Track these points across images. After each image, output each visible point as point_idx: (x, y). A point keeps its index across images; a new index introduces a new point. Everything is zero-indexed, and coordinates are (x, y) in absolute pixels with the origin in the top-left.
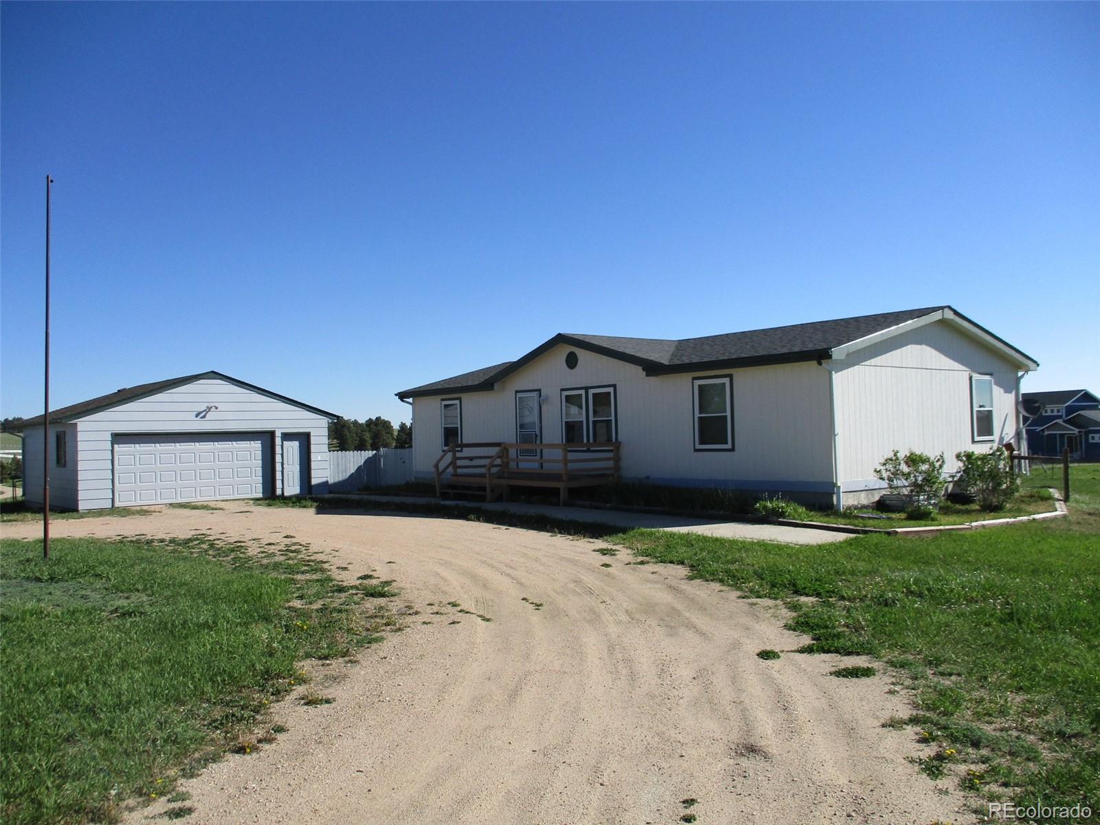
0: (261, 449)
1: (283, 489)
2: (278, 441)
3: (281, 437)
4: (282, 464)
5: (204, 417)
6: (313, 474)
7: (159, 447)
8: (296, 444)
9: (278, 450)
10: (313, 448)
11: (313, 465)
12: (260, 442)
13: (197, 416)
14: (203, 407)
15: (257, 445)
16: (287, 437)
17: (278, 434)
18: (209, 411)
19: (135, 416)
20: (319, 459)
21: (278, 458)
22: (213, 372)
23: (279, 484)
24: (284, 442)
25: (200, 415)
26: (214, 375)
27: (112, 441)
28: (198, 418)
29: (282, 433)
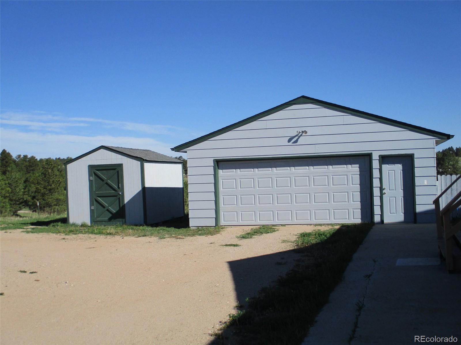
0: (359, 173)
1: (382, 216)
2: (376, 164)
3: (379, 160)
4: (381, 189)
5: (296, 141)
6: (418, 200)
7: (256, 172)
8: (399, 167)
9: (376, 173)
10: (417, 172)
11: (418, 190)
12: (358, 165)
13: (289, 141)
14: (293, 133)
15: (354, 169)
16: (385, 159)
17: (375, 157)
18: (301, 135)
19: (233, 144)
20: (426, 183)
21: (376, 183)
22: (303, 97)
23: (377, 210)
24: (383, 166)
25: (293, 140)
26: (304, 100)
27: (214, 167)
28: (290, 143)
29: (379, 156)
